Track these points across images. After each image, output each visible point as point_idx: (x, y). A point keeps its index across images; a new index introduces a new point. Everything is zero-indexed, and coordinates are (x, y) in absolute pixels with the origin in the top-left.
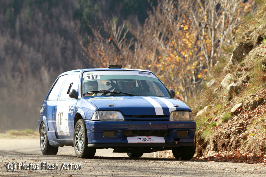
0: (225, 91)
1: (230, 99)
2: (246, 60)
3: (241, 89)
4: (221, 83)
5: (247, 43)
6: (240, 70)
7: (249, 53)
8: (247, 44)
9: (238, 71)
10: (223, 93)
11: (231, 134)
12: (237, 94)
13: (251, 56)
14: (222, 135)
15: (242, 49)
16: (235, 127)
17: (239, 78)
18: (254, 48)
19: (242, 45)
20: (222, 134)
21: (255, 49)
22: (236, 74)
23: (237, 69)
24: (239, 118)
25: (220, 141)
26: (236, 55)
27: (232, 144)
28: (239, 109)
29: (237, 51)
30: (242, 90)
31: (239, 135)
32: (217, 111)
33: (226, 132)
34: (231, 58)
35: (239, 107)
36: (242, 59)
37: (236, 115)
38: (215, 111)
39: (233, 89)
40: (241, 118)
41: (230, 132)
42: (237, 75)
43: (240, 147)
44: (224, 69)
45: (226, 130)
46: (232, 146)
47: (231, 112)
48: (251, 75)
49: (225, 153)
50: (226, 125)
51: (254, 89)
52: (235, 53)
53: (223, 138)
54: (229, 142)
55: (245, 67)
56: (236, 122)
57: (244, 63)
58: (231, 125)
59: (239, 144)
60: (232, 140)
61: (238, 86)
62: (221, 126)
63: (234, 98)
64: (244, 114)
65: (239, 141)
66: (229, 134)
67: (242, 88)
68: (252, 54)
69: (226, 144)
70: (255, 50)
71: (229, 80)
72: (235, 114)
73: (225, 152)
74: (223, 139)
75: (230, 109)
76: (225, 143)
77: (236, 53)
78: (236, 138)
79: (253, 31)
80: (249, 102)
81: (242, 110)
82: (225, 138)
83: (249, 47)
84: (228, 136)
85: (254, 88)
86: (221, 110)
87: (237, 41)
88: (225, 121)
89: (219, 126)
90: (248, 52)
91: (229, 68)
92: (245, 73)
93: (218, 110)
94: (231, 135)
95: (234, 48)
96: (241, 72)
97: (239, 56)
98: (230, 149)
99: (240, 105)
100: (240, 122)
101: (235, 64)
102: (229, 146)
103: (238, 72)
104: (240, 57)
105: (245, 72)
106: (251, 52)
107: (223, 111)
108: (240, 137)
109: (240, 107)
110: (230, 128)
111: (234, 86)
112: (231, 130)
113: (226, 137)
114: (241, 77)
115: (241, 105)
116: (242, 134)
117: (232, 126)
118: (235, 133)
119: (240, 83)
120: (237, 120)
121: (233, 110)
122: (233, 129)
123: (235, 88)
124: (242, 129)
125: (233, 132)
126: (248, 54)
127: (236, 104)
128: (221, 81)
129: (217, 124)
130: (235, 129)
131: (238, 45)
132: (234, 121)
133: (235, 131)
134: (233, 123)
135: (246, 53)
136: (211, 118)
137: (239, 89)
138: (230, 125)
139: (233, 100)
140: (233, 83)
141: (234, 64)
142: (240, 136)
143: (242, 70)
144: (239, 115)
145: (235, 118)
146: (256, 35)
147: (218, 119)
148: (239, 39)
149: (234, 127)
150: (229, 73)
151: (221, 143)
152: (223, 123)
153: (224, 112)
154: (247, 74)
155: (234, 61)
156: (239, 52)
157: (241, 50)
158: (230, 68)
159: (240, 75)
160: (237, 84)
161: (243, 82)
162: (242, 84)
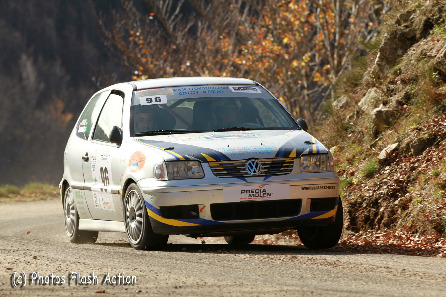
0: (366, 119)
1: (376, 134)
2: (404, 63)
3: (396, 117)
4: (360, 104)
5: (405, 33)
6: (393, 82)
7: (409, 50)
8: (405, 35)
9: (389, 83)
10: (364, 123)
11: (379, 199)
12: (389, 125)
13: (412, 55)
14: (364, 201)
15: (396, 44)
16: (387, 186)
17: (391, 96)
18: (417, 42)
19: (395, 37)
20: (363, 198)
21: (419, 43)
22: (385, 90)
23: (388, 79)
24: (393, 170)
25: (361, 212)
26: (386, 54)
27: (382, 218)
28: (393, 154)
29: (388, 47)
30: (398, 119)
31: (394, 201)
32: (354, 157)
33: (370, 196)
34: (377, 60)
35: (393, 149)
36: (395, 62)
37: (388, 165)
38: (350, 157)
39: (382, 116)
40: (396, 171)
41: (377, 195)
42: (387, 90)
43: (398, 222)
44: (364, 80)
45: (370, 192)
46: (383, 221)
47: (379, 159)
48: (413, 91)
49: (370, 234)
50: (370, 183)
51: (420, 117)
52: (383, 51)
53: (366, 206)
54: (376, 214)
55: (402, 76)
56: (388, 178)
57: (400, 69)
58: (380, 183)
59: (395, 216)
60: (382, 209)
61: (391, 111)
62: (362, 185)
63: (383, 133)
64: (403, 163)
65: (394, 211)
66: (377, 200)
67: (397, 115)
68: (413, 52)
69: (371, 218)
70: (419, 45)
71: (373, 100)
72: (387, 163)
73: (369, 232)
74: (365, 208)
75: (378, 154)
76: (369, 215)
77: (385, 51)
78: (389, 206)
79: (414, 11)
80: (412, 141)
81: (398, 156)
82: (370, 207)
83: (408, 39)
84: (375, 204)
85: (418, 115)
86: (361, 155)
87: (386, 29)
88: (369, 175)
89: (357, 184)
90: (407, 49)
91: (373, 78)
92: (403, 88)
93: (355, 154)
94: (379, 201)
95: (382, 41)
96: (395, 86)
97: (390, 56)
98: (379, 225)
99: (394, 146)
100: (396, 178)
101: (385, 70)
102: (376, 220)
103: (390, 86)
104: (392, 58)
105: (401, 86)
106: (412, 48)
107: (363, 158)
108: (397, 205)
109: (395, 150)
110: (378, 188)
111: (383, 110)
112: (380, 192)
113: (371, 205)
114: (395, 94)
115: (396, 147)
116: (399, 199)
117: (381, 185)
118: (386, 198)
119: (395, 106)
120: (389, 174)
121: (382, 155)
122: (384, 190)
123: (385, 114)
124: (398, 190)
125: (383, 196)
126: (406, 52)
127: (388, 144)
128: (360, 101)
129: (355, 181)
130: (387, 189)
131: (388, 37)
132: (385, 176)
133: (387, 194)
134: (384, 179)
135: (403, 51)
136: (343, 169)
137: (392, 116)
138: (378, 183)
139: (381, 136)
140: (382, 105)
141: (381, 70)
142: (397, 202)
143: (397, 81)
144: (394, 165)
145: (387, 169)
146: (420, 17)
147: (356, 171)
148: (390, 26)
149: (385, 187)
150: (373, 87)
151: (363, 215)
152: (365, 179)
153: (367, 159)
154: (406, 89)
155: (382, 66)
156: (391, 49)
157: (395, 46)
158: (375, 77)
159: (393, 90)
160: (388, 108)
161: (400, 103)
162: (397, 107)
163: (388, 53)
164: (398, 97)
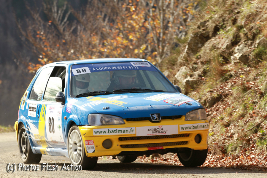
1: (186, 94)
2: (202, 52)
3: (197, 84)
4: (176, 76)
6: (196, 63)
8: (203, 35)
12: (194, 89)
13: (207, 47)
17: (195, 71)
18: (210, 39)
19: (197, 36)
23: (193, 62)
26: (191, 46)
29: (192, 42)
30: (199, 85)
34: (186, 49)
36: (197, 51)
39: (189, 84)
42: (192, 68)
44: (178, 62)
48: (208, 69)
52: (190, 44)
55: (201, 59)
57: (200, 55)
61: (195, 80)
63: (190, 94)
67: (199, 83)
68: (208, 45)
70: (211, 41)
71: (184, 74)
80: (207, 99)
83: (205, 37)
85: (211, 83)
87: (192, 32)
90: (204, 43)
92: (202, 67)
95: (189, 39)
96: (197, 65)
101: (191, 56)
103: (194, 65)
104: (195, 49)
105: (201, 65)
106: (207, 43)
111: (190, 80)
114: (197, 70)
123: (191, 82)
126: (204, 45)
131: (193, 36)
135: (201, 44)
137: (195, 83)
140: (189, 77)
141: (189, 56)
143: (198, 63)
148: (194, 30)
150: (184, 66)
154: (204, 67)
155: (189, 53)
156: (194, 43)
157: (197, 41)
158: (185, 60)
159: (196, 68)
160: (193, 79)
161: (200, 76)
162: (198, 78)
163: (193, 46)
164: (199, 72)
